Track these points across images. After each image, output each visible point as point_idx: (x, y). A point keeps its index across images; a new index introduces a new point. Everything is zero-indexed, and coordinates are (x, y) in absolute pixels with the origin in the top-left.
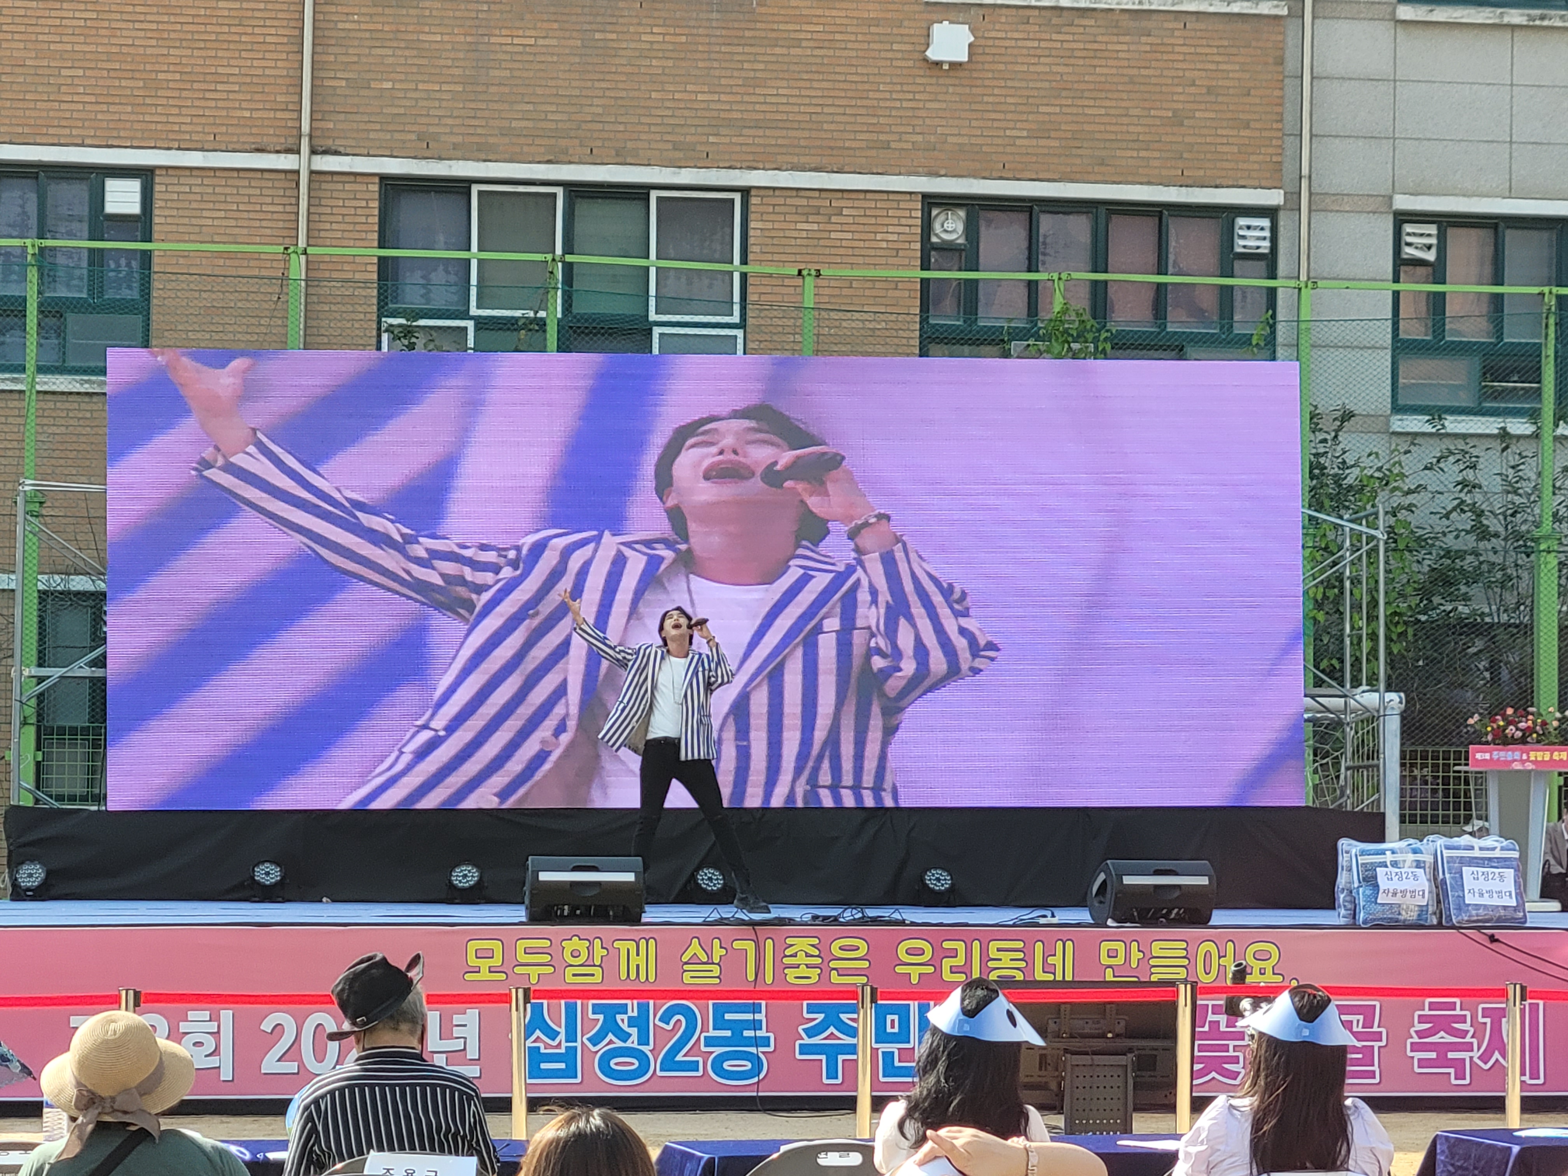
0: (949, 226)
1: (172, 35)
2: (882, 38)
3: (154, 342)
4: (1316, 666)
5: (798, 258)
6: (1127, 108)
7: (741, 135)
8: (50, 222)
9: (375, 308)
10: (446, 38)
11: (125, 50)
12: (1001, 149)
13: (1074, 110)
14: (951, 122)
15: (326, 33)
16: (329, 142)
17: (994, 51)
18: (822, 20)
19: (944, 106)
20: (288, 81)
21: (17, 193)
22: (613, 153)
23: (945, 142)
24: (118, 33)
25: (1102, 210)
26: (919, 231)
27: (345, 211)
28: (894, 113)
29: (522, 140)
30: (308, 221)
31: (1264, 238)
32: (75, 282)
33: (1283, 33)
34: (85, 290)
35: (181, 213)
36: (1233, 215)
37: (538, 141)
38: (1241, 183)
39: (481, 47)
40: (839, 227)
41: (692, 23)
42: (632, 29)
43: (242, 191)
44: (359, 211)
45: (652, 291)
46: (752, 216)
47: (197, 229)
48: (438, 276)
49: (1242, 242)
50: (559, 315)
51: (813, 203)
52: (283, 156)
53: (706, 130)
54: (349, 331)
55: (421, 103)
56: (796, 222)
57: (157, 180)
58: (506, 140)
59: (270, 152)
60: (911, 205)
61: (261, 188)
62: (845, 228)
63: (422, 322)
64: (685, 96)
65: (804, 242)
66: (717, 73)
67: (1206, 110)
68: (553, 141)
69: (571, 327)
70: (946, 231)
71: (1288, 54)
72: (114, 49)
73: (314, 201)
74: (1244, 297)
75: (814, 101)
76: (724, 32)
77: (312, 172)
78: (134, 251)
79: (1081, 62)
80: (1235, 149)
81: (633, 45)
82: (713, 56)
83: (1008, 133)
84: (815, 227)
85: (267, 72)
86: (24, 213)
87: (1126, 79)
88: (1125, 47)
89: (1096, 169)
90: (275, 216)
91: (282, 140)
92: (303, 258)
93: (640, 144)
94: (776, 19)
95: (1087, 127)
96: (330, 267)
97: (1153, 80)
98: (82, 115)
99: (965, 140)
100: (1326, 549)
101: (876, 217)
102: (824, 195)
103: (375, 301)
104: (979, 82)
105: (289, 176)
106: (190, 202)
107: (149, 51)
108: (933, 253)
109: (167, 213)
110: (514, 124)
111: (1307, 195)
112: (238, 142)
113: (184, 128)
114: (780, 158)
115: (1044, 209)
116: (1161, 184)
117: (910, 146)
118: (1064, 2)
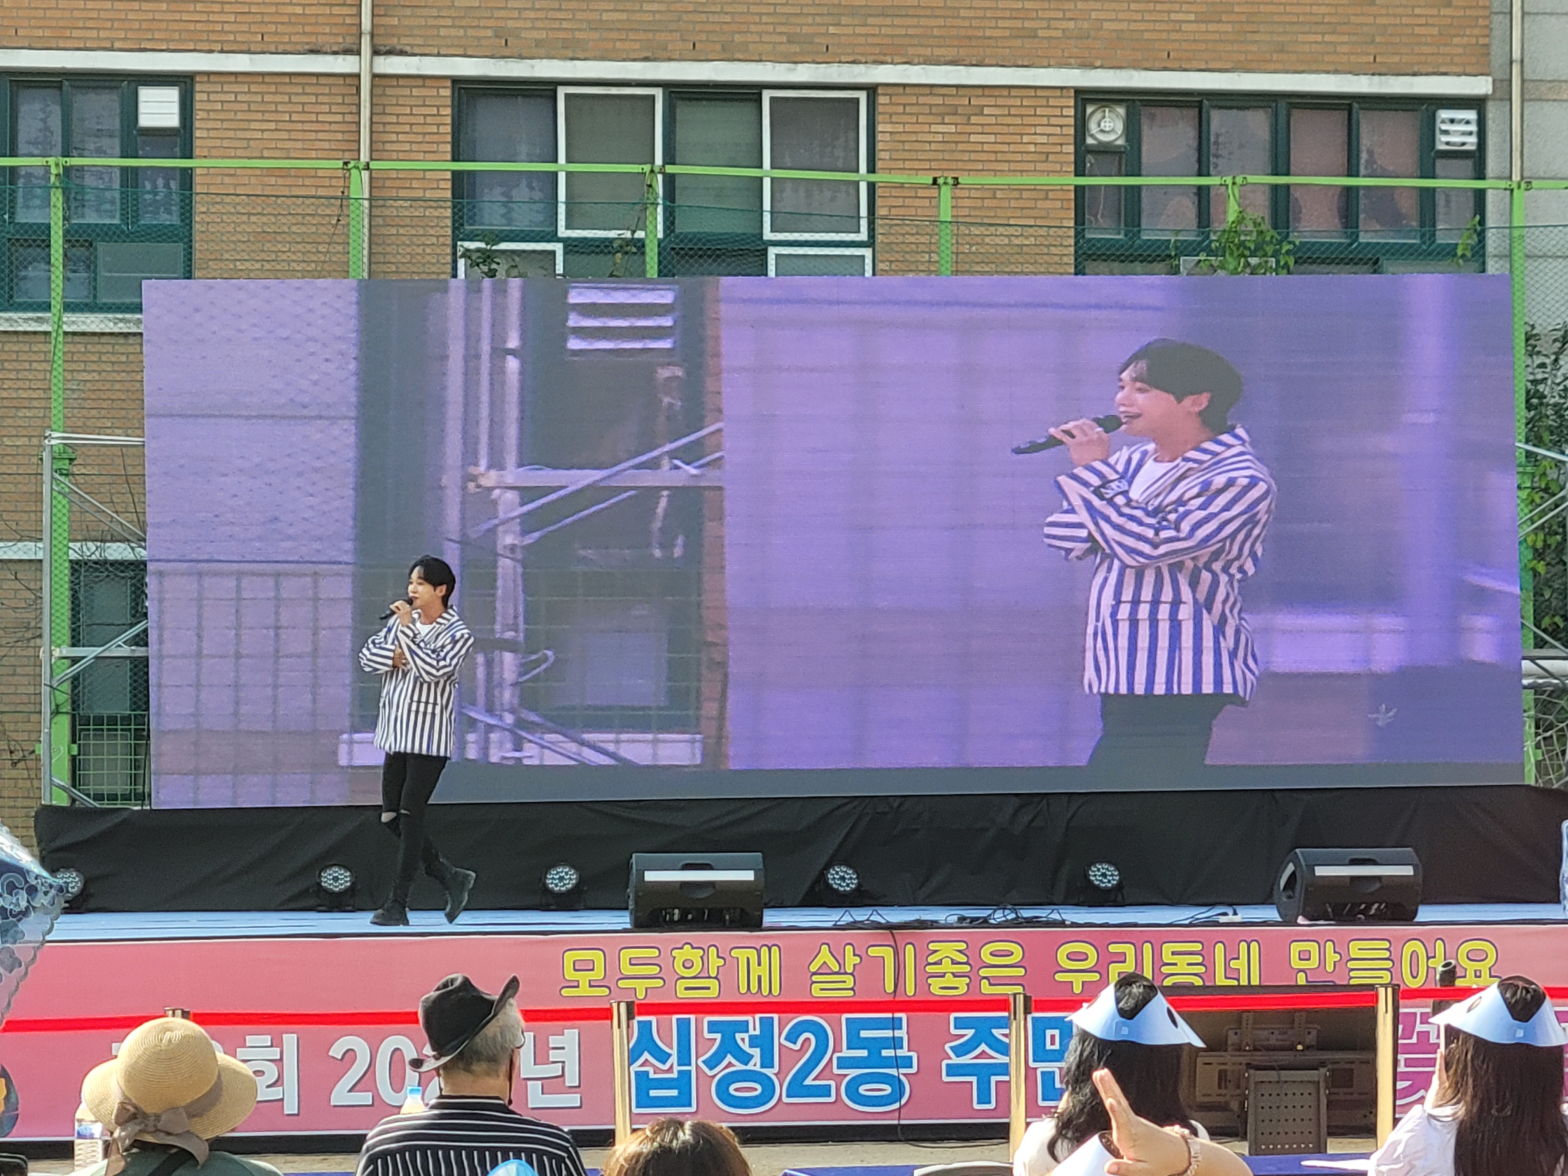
0: (1106, 125)
3: (197, 274)
4: (1537, 625)
5: (934, 165)
8: (76, 139)
9: (450, 232)
12: (1164, 36)
14: (1106, 5)
16: (395, 41)
21: (37, 106)
22: (718, 47)
23: (1101, 29)
25: (1282, 104)
26: (1072, 131)
27: (413, 120)
29: (614, 35)
30: (371, 132)
31: (1471, 133)
32: (108, 207)
34: (118, 215)
35: (226, 125)
36: (1434, 108)
37: (632, 36)
38: (1442, 70)
40: (979, 129)
43: (294, 99)
44: (429, 120)
45: (767, 205)
46: (879, 118)
47: (244, 144)
48: (522, 193)
49: (1444, 138)
50: (660, 235)
51: (948, 101)
52: (340, 57)
54: (419, 257)
56: (930, 124)
57: (198, 87)
58: (596, 35)
59: (326, 53)
60: (1062, 102)
61: (317, 95)
62: (987, 129)
63: (503, 246)
65: (941, 147)
68: (650, 35)
69: (673, 249)
70: (1102, 131)
73: (377, 109)
74: (1448, 202)
77: (375, 76)
78: (173, 169)
80: (1435, 31)
83: (1173, 16)
84: (953, 129)
86: (47, 129)
89: (1275, 56)
90: (334, 127)
91: (341, 40)
92: (365, 175)
96: (398, 183)
99: (1124, 26)
100: (1546, 490)
101: (1022, 116)
102: (961, 92)
103: (449, 222)
105: (349, 81)
106: (236, 112)
108: (1089, 157)
109: (210, 125)
110: (605, 16)
111: (1519, 82)
112: (290, 42)
113: (227, 27)
114: (911, 51)
115: (1215, 103)
116: (1350, 73)
117: (1059, 34)
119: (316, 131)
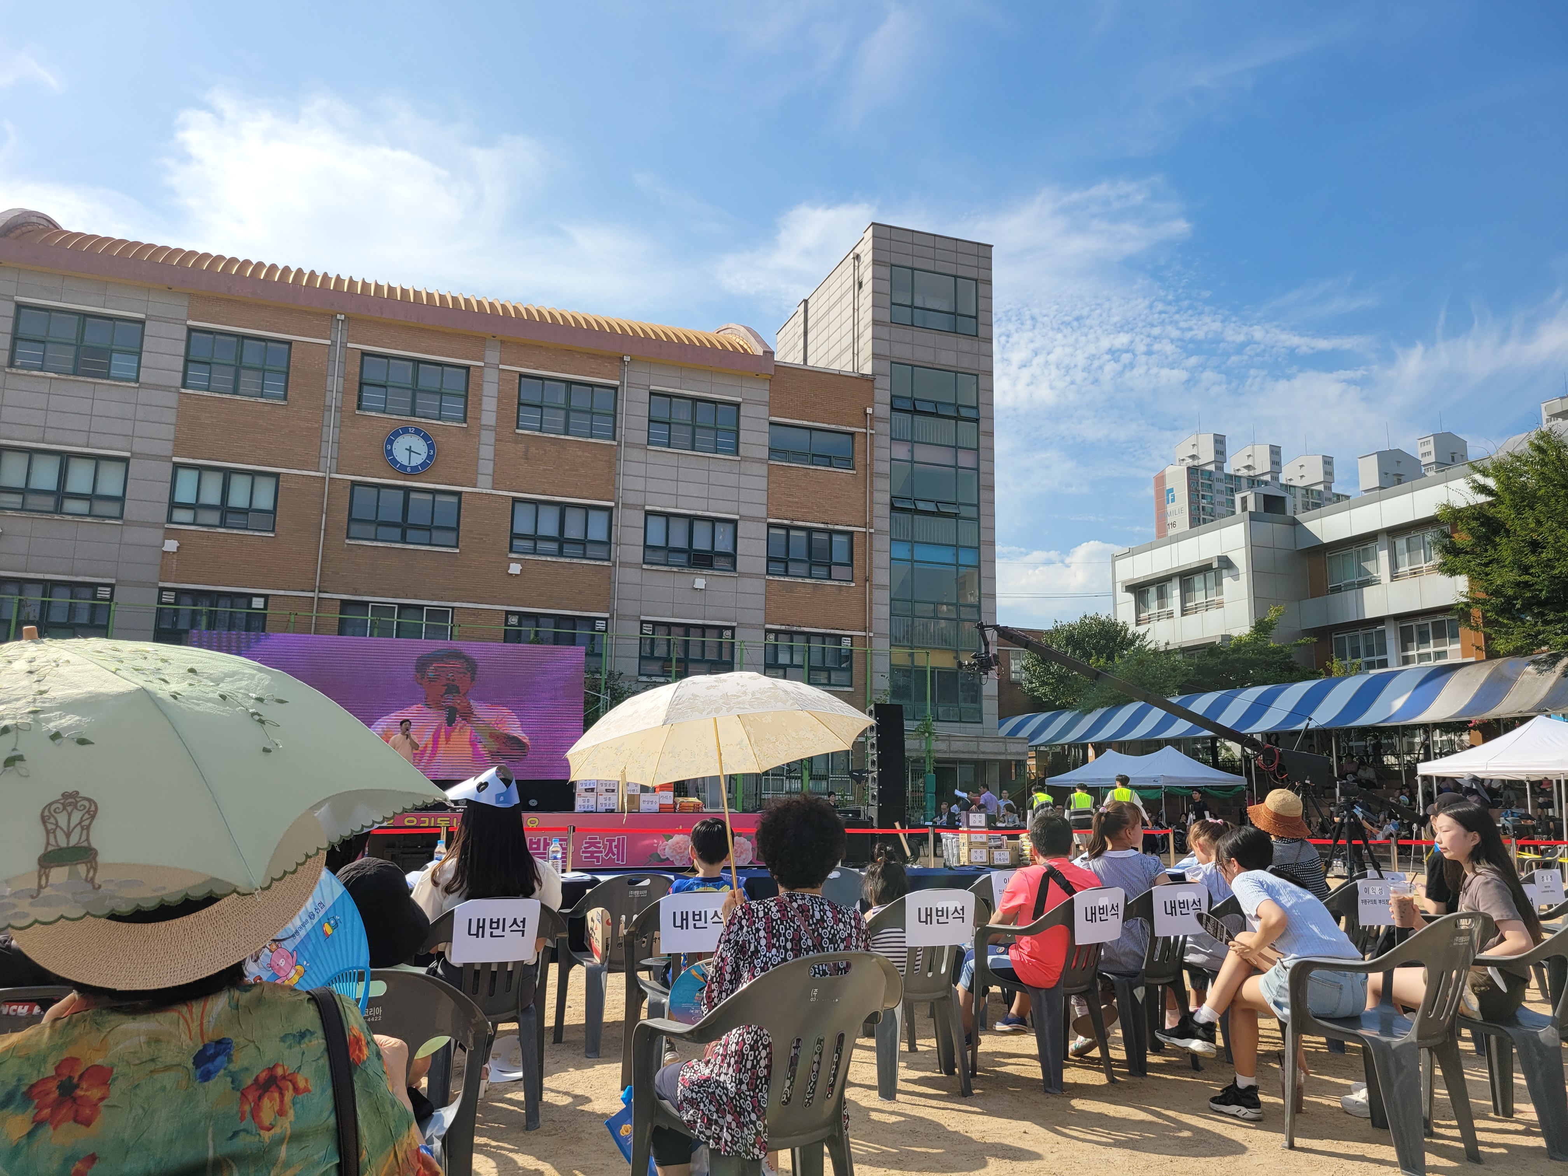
0: (513, 620)
1: (277, 557)
2: (496, 567)
6: (566, 589)
7: (452, 592)
10: (363, 561)
12: (529, 599)
13: (550, 589)
14: (515, 591)
15: (326, 558)
16: (325, 589)
17: (528, 572)
18: (478, 561)
19: (513, 586)
20: (313, 571)
21: (225, 601)
22: (413, 595)
23: (512, 596)
25: (557, 617)
27: (328, 609)
28: (497, 587)
30: (316, 612)
31: (604, 627)
33: (611, 571)
35: (276, 608)
36: (595, 620)
37: (391, 591)
39: (375, 565)
40: (480, 619)
41: (439, 560)
42: (421, 562)
43: (295, 602)
44: (333, 610)
49: (597, 627)
52: (310, 593)
53: (442, 591)
55: (355, 579)
56: (467, 617)
57: (269, 598)
58: (381, 591)
59: (305, 591)
60: (502, 614)
61: (302, 602)
64: (436, 580)
65: (470, 623)
66: (446, 574)
67: (588, 590)
68: (395, 591)
71: (612, 576)
72: (260, 561)
73: (319, 606)
75: (475, 583)
76: (450, 563)
77: (319, 598)
79: (553, 576)
81: (421, 566)
82: (445, 571)
83: (531, 594)
84: (473, 619)
85: (306, 568)
86: (226, 606)
87: (566, 581)
88: (566, 573)
89: (556, 605)
90: (307, 610)
91: (310, 588)
93: (422, 593)
94: (464, 560)
95: (554, 595)
97: (573, 582)
99: (517, 595)
101: (491, 617)
102: (474, 610)
104: (523, 580)
105: (312, 599)
106: (280, 605)
107: (271, 562)
108: (508, 627)
109: (272, 608)
110: (383, 586)
111: (616, 615)
112: (295, 588)
113: (279, 583)
114: (464, 599)
115: (540, 616)
116: (575, 611)
117: (501, 597)
118: (549, 559)
119: (302, 610)
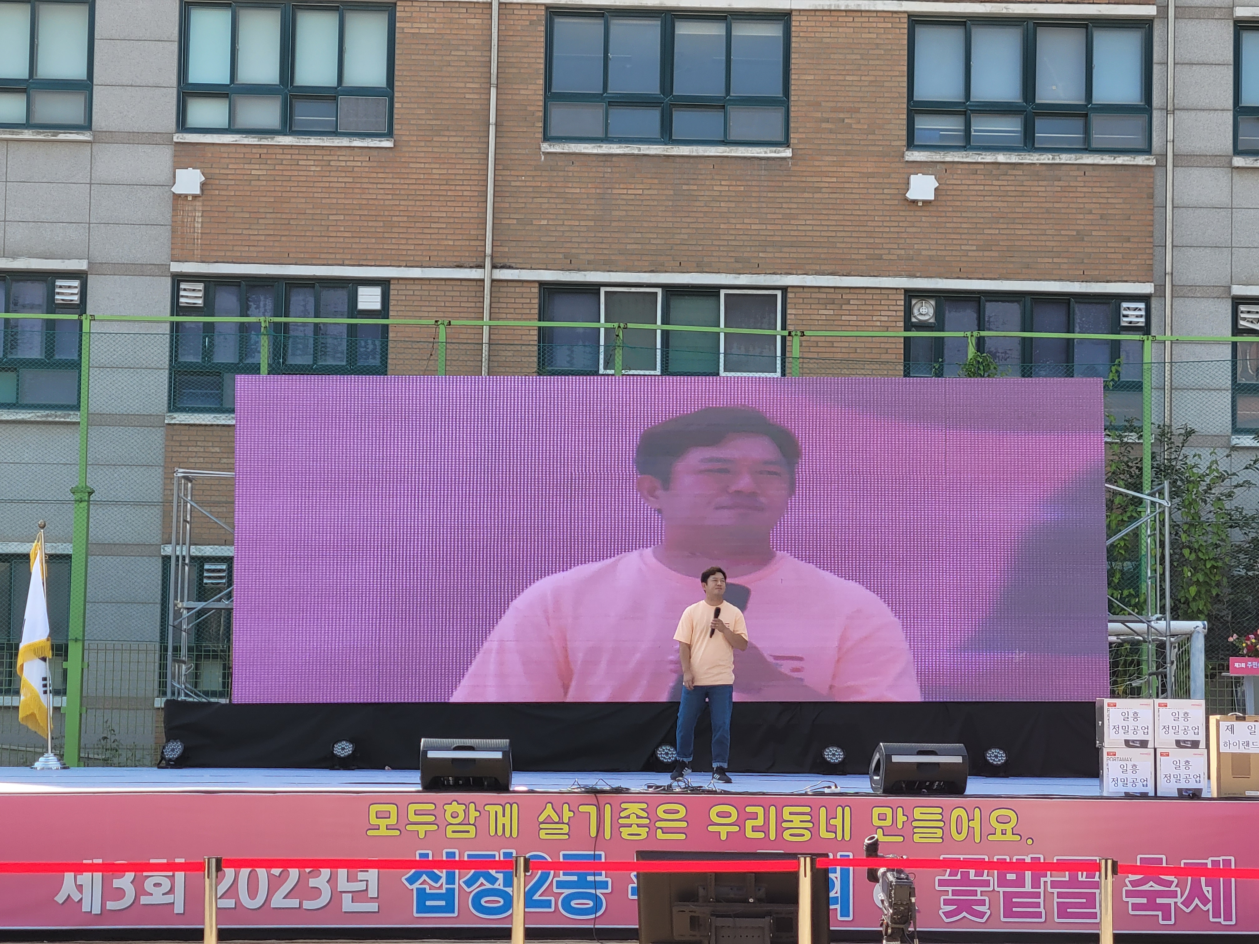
0: (924, 310)
1: (402, 192)
2: (877, 186)
6: (1045, 230)
7: (781, 252)
9: (536, 370)
10: (583, 191)
11: (371, 202)
12: (958, 259)
13: (1008, 232)
14: (924, 241)
15: (504, 189)
16: (505, 261)
17: (953, 193)
18: (835, 174)
19: (919, 230)
20: (477, 221)
21: (301, 298)
22: (695, 265)
23: (920, 255)
24: (367, 191)
25: (1028, 299)
26: (903, 314)
27: (516, 306)
28: (884, 235)
29: (634, 257)
30: (490, 313)
31: (1141, 316)
32: (337, 356)
33: (1153, 177)
34: (344, 361)
35: (407, 308)
36: (1118, 301)
37: (644, 258)
38: (1125, 279)
39: (608, 196)
40: (847, 312)
41: (748, 178)
42: (707, 183)
43: (447, 294)
44: (525, 306)
45: (722, 351)
46: (788, 306)
49: (1125, 319)
51: (829, 296)
52: (474, 270)
53: (757, 249)
55: (567, 234)
56: (818, 309)
57: (392, 287)
58: (623, 257)
59: (466, 267)
60: (897, 297)
61: (460, 291)
62: (852, 313)
64: (744, 227)
65: (825, 323)
66: (765, 210)
67: (1100, 230)
68: (654, 258)
70: (921, 314)
71: (1156, 192)
72: (364, 202)
73: (494, 300)
75: (831, 228)
76: (770, 184)
77: (493, 281)
79: (1013, 199)
80: (1120, 256)
81: (707, 193)
82: (762, 200)
83: (963, 247)
84: (831, 312)
85: (465, 215)
86: (306, 310)
87: (1044, 210)
88: (1043, 189)
89: (1024, 271)
90: (470, 310)
91: (475, 260)
93: (713, 259)
94: (805, 174)
95: (1017, 243)
97: (1063, 211)
98: (343, 246)
99: (934, 253)
101: (873, 305)
102: (837, 291)
103: (536, 365)
104: (943, 214)
105: (479, 283)
106: (413, 301)
107: (387, 203)
108: (913, 329)
109: (398, 308)
110: (629, 247)
111: (1170, 286)
112: (445, 261)
113: (409, 252)
114: (807, 267)
115: (989, 298)
116: (1068, 280)
117: (895, 257)
118: (1001, 158)
119: (460, 312)
